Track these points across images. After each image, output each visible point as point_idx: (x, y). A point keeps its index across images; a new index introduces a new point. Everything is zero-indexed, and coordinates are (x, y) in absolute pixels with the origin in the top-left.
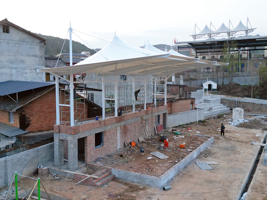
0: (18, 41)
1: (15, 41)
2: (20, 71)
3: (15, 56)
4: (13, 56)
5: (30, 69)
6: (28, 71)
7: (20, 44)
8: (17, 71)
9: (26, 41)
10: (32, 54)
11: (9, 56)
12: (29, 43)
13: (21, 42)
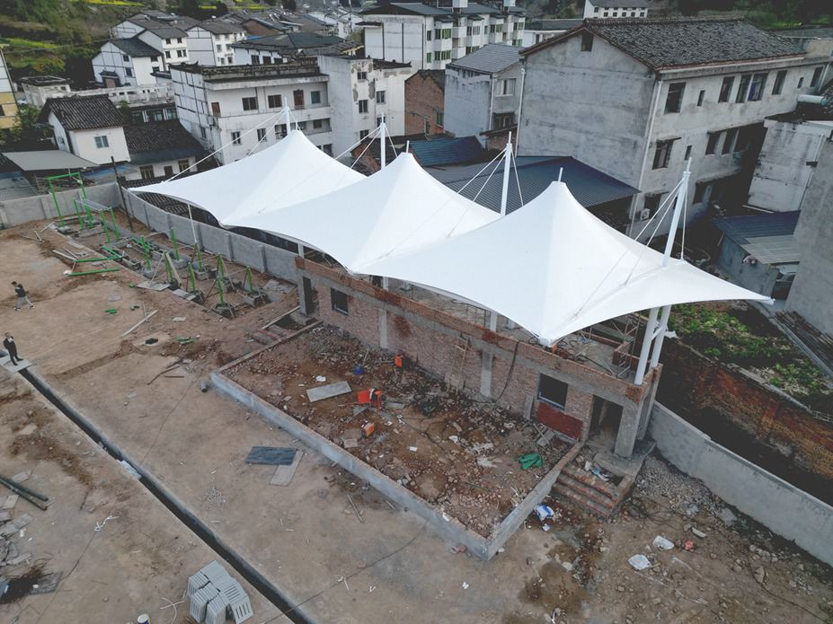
1: (598, 69)
2: (592, 140)
3: (591, 104)
5: (611, 137)
7: (604, 77)
8: (588, 140)
9: (618, 68)
10: (623, 103)
12: (622, 74)
13: (607, 73)
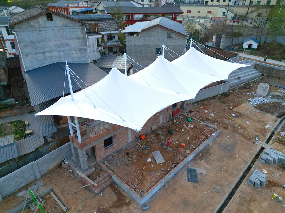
0: (61, 27)
2: (66, 53)
3: (61, 40)
4: (59, 40)
5: (75, 50)
6: (74, 52)
7: (63, 29)
9: (68, 25)
10: (75, 37)
11: (55, 41)
12: (71, 27)
13: (64, 28)
